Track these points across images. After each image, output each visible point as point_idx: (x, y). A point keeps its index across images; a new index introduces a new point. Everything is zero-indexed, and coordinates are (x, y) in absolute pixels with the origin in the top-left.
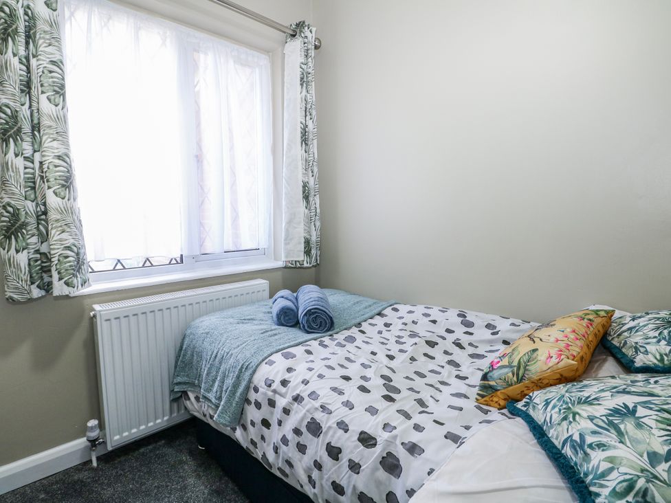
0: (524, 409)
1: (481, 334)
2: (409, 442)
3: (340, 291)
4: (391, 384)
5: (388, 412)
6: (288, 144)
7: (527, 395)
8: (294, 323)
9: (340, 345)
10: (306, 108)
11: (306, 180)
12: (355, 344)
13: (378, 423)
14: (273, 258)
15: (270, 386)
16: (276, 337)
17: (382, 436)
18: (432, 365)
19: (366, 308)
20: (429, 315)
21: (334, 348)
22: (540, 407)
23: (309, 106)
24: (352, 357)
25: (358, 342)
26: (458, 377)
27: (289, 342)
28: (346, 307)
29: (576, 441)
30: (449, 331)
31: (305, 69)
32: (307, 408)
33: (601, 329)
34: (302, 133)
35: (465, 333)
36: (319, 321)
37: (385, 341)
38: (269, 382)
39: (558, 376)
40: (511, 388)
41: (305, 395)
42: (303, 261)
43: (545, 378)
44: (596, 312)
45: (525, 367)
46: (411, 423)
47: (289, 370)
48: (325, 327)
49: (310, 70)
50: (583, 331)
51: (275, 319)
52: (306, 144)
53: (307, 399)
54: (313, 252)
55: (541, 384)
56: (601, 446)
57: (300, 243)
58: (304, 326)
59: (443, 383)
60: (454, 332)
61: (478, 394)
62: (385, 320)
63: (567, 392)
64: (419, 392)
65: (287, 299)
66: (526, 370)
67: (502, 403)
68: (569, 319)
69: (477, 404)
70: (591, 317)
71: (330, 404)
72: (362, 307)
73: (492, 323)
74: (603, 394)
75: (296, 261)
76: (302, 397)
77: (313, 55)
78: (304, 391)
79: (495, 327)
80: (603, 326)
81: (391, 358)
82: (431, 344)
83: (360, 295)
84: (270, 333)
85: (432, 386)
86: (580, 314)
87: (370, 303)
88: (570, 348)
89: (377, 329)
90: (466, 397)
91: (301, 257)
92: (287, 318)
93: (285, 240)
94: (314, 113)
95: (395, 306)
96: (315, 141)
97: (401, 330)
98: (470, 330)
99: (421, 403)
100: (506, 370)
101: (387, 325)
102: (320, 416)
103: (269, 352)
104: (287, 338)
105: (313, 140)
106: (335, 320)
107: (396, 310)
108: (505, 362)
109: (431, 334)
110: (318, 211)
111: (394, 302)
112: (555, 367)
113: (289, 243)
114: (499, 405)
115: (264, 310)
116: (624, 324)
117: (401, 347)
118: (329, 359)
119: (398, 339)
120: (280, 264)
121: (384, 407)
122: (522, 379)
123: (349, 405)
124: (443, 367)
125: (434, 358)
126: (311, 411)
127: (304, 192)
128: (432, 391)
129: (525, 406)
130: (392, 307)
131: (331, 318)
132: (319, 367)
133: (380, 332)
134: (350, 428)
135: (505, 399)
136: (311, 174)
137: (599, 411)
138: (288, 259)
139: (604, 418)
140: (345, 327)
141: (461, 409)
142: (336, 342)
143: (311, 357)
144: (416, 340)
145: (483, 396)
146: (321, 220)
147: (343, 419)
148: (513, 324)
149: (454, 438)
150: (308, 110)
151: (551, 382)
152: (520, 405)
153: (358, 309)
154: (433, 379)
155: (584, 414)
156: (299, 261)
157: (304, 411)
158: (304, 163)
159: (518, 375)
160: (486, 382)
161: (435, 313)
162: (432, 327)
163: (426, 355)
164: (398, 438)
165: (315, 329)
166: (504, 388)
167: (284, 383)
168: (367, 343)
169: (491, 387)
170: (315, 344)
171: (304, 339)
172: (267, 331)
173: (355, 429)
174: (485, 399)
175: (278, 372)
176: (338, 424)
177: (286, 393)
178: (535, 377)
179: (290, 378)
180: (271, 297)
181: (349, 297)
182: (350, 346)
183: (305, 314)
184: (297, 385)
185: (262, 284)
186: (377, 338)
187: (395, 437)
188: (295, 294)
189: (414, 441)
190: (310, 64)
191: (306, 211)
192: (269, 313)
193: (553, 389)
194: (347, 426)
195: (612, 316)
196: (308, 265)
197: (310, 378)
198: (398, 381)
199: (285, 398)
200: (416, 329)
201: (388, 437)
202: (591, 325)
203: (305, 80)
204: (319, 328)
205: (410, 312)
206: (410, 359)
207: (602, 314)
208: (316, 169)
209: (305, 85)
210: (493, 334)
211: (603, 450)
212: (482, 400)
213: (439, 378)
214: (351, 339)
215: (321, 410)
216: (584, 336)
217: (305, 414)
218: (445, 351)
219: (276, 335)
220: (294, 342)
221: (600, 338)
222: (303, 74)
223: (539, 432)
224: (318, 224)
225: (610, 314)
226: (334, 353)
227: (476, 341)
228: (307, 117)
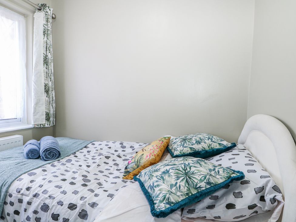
0: (139, 178)
1: (128, 150)
2: (92, 202)
3: (66, 138)
4: (87, 178)
5: (84, 191)
6: (36, 64)
7: (140, 172)
8: (37, 157)
9: (63, 164)
10: (47, 47)
11: (47, 83)
12: (72, 163)
13: (78, 198)
14: (26, 123)
15: (19, 192)
16: (25, 165)
17: (79, 203)
18: (107, 167)
19: (79, 145)
20: (108, 145)
21: (59, 166)
22: (143, 176)
23: (48, 46)
24: (68, 169)
25: (73, 162)
26: (117, 170)
27: (33, 167)
28: (69, 145)
29: (151, 186)
30: (116, 151)
31: (46, 27)
32: (41, 199)
33: (166, 144)
34: (44, 59)
35: (122, 151)
36: (52, 154)
37: (86, 159)
38: (19, 190)
39: (150, 163)
40: (135, 170)
41: (40, 193)
42: (45, 124)
43: (146, 165)
44: (165, 138)
45: (139, 162)
46: (94, 194)
47: (32, 181)
48: (56, 157)
49: (49, 29)
50: (159, 145)
51: (25, 156)
52: (46, 64)
53: (41, 194)
54: (51, 119)
55: (144, 167)
56: (158, 186)
57: (43, 115)
58: (43, 158)
59: (110, 174)
60: (118, 151)
61: (124, 176)
62: (88, 149)
63: (151, 168)
64: (99, 180)
65: (33, 144)
66: (140, 162)
67: (132, 177)
68: (156, 141)
69: (122, 179)
70: (163, 140)
71: (54, 194)
72: (77, 145)
73: (132, 145)
74: (161, 167)
75: (40, 124)
76: (38, 194)
77: (51, 22)
78: (40, 191)
79: (133, 147)
80: (167, 143)
81: (88, 166)
82: (107, 157)
83: (77, 139)
84: (21, 164)
85: (106, 176)
86: (160, 139)
87: (81, 143)
88: (154, 152)
89: (83, 154)
90: (119, 177)
91: (44, 122)
92: (33, 155)
93: (34, 113)
94: (51, 50)
95: (93, 143)
96: (52, 64)
97: (95, 153)
98: (124, 149)
99: (100, 184)
100: (133, 164)
101: (88, 152)
102: (48, 202)
103: (20, 174)
104: (32, 165)
105: (51, 63)
106: (61, 153)
107: (94, 144)
108: (133, 161)
109: (108, 153)
110: (54, 98)
111: (93, 141)
112: (149, 160)
113: (36, 115)
114: (131, 178)
115: (19, 151)
116: (173, 141)
117: (94, 161)
118: (55, 172)
119: (93, 157)
120: (31, 126)
121: (82, 189)
122: (138, 167)
123: (64, 193)
124: (111, 167)
125: (108, 164)
126: (44, 200)
127: (45, 89)
128: (105, 178)
129: (139, 176)
130: (92, 143)
131: (59, 152)
132: (49, 177)
133: (85, 156)
134: (64, 203)
135: (133, 176)
136: (50, 80)
137: (159, 173)
138: (36, 124)
139: (160, 176)
140: (67, 155)
141: (116, 183)
142: (61, 163)
143: (46, 173)
144: (101, 157)
145: (125, 176)
146: (56, 103)
147: (61, 200)
148: (140, 145)
149: (111, 196)
150: (48, 48)
151: (148, 165)
152: (137, 177)
153: (75, 146)
154: (106, 172)
155: (155, 175)
156: (42, 124)
157: (39, 201)
158: (45, 74)
159: (137, 165)
160: (126, 170)
161: (111, 144)
162: (109, 150)
163: (105, 163)
164: (87, 202)
165: (49, 158)
166: (133, 171)
167: (28, 189)
168: (78, 161)
169: (128, 172)
170: (49, 166)
171: (42, 164)
172: (20, 163)
173: (66, 203)
174: (126, 177)
175: (25, 183)
176: (58, 203)
177: (29, 194)
178: (143, 165)
179: (32, 185)
180: (24, 144)
181: (71, 140)
182: (68, 165)
183: (44, 151)
184: (36, 188)
185: (19, 137)
186: (83, 158)
187: (86, 202)
188: (39, 142)
189: (94, 201)
190: (49, 25)
191: (47, 99)
192: (22, 153)
193: (148, 168)
194: (63, 202)
195: (170, 139)
196: (48, 126)
197: (44, 184)
198: (90, 177)
199: (28, 197)
200: (102, 152)
201: (82, 203)
202: (163, 143)
203: (46, 32)
204: (52, 157)
205: (100, 145)
206: (98, 166)
207: (167, 138)
208: (52, 78)
209: (46, 35)
210: (132, 150)
211: (158, 187)
212: (125, 178)
213: (109, 172)
214: (70, 161)
215: (49, 198)
216: (160, 147)
217: (40, 202)
218: (113, 160)
219: (25, 164)
220: (36, 167)
221: (166, 147)
222: (45, 29)
223: (142, 185)
224: (54, 105)
225: (169, 138)
226: (59, 169)
227: (126, 154)
228: (47, 51)
